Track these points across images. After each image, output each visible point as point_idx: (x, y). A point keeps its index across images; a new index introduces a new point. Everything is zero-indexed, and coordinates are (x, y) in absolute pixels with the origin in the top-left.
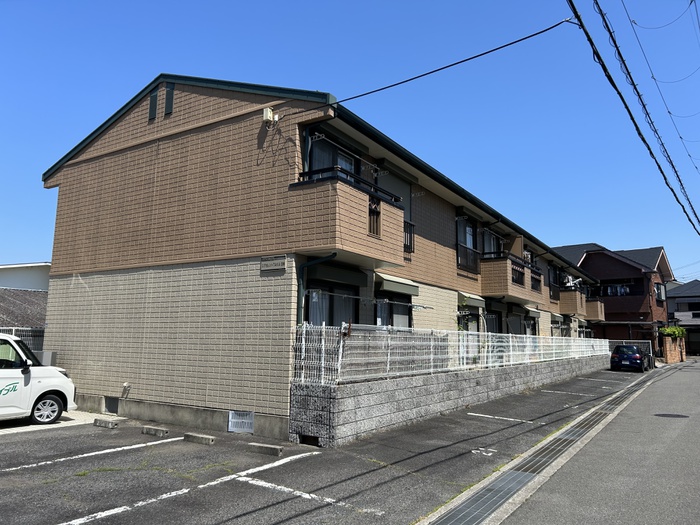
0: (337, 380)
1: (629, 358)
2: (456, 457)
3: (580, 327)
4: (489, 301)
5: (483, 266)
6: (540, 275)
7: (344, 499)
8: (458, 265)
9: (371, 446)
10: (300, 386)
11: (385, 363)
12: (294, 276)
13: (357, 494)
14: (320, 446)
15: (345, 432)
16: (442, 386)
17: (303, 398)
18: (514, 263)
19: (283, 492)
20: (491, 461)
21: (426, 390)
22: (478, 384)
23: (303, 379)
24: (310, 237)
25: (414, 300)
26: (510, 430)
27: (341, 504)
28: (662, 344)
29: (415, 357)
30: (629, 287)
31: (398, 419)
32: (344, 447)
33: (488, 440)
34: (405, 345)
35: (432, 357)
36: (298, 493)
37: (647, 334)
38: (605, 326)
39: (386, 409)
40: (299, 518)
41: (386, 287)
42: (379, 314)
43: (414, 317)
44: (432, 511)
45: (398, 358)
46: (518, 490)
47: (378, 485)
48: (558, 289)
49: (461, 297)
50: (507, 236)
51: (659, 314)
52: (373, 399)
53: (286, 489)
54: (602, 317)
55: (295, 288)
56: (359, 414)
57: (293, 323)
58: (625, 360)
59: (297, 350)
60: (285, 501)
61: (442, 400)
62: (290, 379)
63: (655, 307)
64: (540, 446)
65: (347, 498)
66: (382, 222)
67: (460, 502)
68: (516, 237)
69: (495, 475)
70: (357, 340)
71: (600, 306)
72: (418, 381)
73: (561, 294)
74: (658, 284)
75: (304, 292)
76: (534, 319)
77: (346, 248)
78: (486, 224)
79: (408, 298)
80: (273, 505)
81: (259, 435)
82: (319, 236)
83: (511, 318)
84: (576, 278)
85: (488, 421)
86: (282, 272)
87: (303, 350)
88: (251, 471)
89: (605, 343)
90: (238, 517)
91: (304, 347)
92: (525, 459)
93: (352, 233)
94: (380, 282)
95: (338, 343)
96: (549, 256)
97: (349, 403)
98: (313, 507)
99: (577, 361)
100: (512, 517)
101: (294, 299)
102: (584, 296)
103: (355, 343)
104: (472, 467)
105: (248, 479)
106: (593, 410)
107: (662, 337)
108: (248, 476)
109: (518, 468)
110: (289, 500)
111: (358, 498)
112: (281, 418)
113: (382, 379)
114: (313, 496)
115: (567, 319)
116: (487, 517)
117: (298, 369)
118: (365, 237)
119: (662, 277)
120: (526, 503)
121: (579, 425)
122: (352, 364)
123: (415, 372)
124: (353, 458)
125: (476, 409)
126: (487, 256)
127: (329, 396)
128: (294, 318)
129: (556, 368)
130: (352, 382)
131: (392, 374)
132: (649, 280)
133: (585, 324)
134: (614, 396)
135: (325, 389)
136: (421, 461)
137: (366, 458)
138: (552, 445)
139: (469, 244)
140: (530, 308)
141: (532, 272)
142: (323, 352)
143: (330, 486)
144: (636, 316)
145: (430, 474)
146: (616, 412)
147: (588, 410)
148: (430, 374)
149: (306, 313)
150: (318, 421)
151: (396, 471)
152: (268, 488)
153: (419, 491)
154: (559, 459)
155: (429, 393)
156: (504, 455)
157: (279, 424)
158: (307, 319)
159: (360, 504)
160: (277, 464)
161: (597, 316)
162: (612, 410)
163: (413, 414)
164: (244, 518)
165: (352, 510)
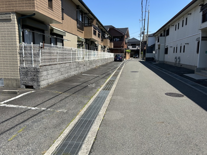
0: (40, 65)
1: (119, 58)
2: (84, 88)
3: (107, 50)
4: (86, 40)
5: (85, 28)
6: (100, 33)
7: (49, 107)
8: (77, 27)
9: (54, 87)
10: (24, 68)
11: (56, 59)
12: (16, 22)
13: (54, 105)
14: (34, 89)
15: (43, 83)
16: (75, 66)
17: (25, 72)
18: (94, 28)
19: (23, 108)
20: (95, 88)
21: (70, 68)
22: (84, 65)
23: (24, 65)
24: (22, 5)
25: (64, 37)
26: (96, 78)
27: (49, 109)
28: (125, 54)
29: (67, 57)
30: (119, 39)
31: (61, 77)
32: (44, 88)
33: (92, 82)
34: (63, 53)
35: (71, 57)
36: (29, 108)
37: (122, 52)
38: (113, 49)
39: (58, 74)
40: (32, 118)
41: (55, 32)
42: (52, 42)
43: (64, 44)
44: (83, 107)
45: (61, 57)
46: (107, 96)
47: (61, 100)
48: (103, 38)
49: (78, 38)
50: (91, 19)
51: (125, 46)
52: (53, 71)
53: (24, 107)
54: (113, 47)
55: (17, 28)
56: (48, 77)
57: (18, 43)
58: (118, 58)
59: (21, 54)
60: (24, 112)
61: (75, 71)
62: (19, 65)
63: (125, 45)
64: (106, 82)
65: (51, 107)
66: (53, 4)
67: (91, 102)
68: (94, 19)
69: (98, 93)
70: (46, 50)
71: (112, 44)
72: (67, 65)
73: (104, 40)
74: (126, 38)
75: (21, 30)
76: (97, 46)
77: (39, 11)
78: (86, 14)
79: (62, 36)
80: (19, 114)
81: (7, 87)
82: (27, 5)
83: (92, 46)
84: (107, 35)
85: (89, 76)
86: (9, 20)
87: (24, 54)
88: (5, 101)
89: (113, 54)
90: (3, 122)
91: (24, 52)
92: (104, 87)
93: (41, 5)
94: (52, 30)
95: (39, 51)
96: (102, 27)
97: (45, 73)
98: (38, 112)
99: (107, 59)
100: (109, 105)
101: (17, 33)
102: (109, 40)
103: (46, 51)
104: (90, 91)
105: (5, 105)
106: (115, 71)
107: (126, 52)
108: (5, 103)
109: (104, 89)
110: (26, 111)
111: (55, 106)
112: (16, 80)
113: (56, 64)
114: (36, 108)
115: (105, 47)
116: (102, 106)
117: (22, 62)
118: (47, 8)
119: (127, 36)
120: (111, 100)
121: (114, 76)
122: (45, 59)
123: (66, 62)
124: (48, 92)
125: (84, 73)
126: (85, 25)
127: (37, 71)
128: (18, 41)
129: (103, 61)
130: (45, 66)
131: (59, 63)
132: (124, 37)
133: (109, 49)
134: (118, 68)
135: (35, 68)
136: (73, 90)
137: (53, 91)
138: (110, 82)
139: (81, 20)
140: (96, 43)
141: (98, 31)
142: (33, 54)
143: (42, 103)
144: (120, 47)
145: (78, 94)
146: (121, 72)
147: (114, 71)
148: (71, 62)
149: (23, 39)
150: (33, 80)
151: (66, 95)
152: (15, 108)
153: (76, 100)
154: (113, 86)
155: (71, 69)
156: (98, 86)
157: (16, 82)
158: (24, 41)
159: (56, 109)
160: (17, 97)
161: (112, 47)
162: (120, 71)
163: (66, 76)
164: (6, 122)
165: (54, 112)
